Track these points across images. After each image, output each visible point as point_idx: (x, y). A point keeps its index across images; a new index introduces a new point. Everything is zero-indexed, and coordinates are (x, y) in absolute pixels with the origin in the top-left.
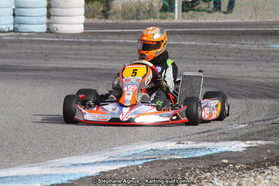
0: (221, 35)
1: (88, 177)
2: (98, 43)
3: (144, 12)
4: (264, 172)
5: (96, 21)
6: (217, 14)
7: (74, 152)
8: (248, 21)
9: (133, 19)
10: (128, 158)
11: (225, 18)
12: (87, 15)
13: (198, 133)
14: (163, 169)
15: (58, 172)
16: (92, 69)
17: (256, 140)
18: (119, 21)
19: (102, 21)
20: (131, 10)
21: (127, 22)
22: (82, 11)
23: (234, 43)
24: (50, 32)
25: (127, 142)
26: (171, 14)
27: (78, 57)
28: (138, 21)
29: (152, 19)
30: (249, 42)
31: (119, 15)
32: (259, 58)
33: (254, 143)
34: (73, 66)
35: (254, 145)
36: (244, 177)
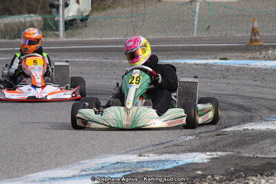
17: (215, 151)
20: (13, 30)
26: (56, 33)
35: (215, 156)
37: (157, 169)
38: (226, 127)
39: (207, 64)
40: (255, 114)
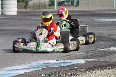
0: (74, 16)
1: (19, 75)
2: (23, 19)
3: (42, 6)
4: (92, 72)
5: (22, 10)
6: (72, 7)
7: (13, 64)
8: (85, 9)
9: (37, 9)
10: (36, 67)
12: (18, 7)
13: (65, 56)
14: (50, 71)
15: (7, 73)
16: (20, 30)
17: (89, 59)
18: (31, 10)
19: (24, 10)
20: (36, 6)
21: (35, 10)
22: (16, 6)
23: (79, 19)
24: (3, 15)
25: (35, 60)
26: (53, 7)
27: (15, 25)
28: (40, 10)
29: (45, 9)
30: (85, 18)
31: (31, 8)
32: (90, 25)
33: (88, 60)
34: (12, 29)
35: (88, 61)
36: (84, 74)
37: (60, 66)
38: (101, 49)
39: (114, 21)
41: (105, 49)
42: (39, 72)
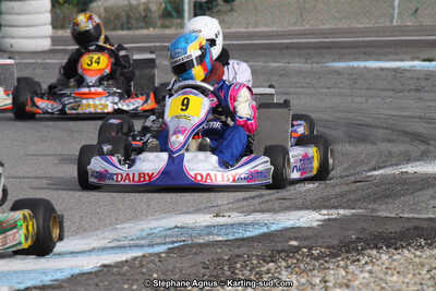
1: (83, 274)
3: (137, 20)
4: (358, 260)
9: (122, 29)
10: (142, 242)
11: (256, 26)
13: (244, 199)
14: (199, 258)
15: (35, 267)
17: (336, 207)
20: (118, 17)
23: (275, 62)
25: (136, 216)
26: (179, 21)
28: (131, 32)
29: (151, 29)
33: (334, 214)
35: (334, 216)
36: (328, 268)
37: (232, 238)
38: (375, 169)
39: (399, 68)
40: (432, 148)
41: (388, 171)
42: (159, 264)
